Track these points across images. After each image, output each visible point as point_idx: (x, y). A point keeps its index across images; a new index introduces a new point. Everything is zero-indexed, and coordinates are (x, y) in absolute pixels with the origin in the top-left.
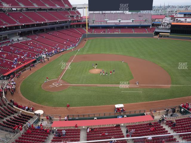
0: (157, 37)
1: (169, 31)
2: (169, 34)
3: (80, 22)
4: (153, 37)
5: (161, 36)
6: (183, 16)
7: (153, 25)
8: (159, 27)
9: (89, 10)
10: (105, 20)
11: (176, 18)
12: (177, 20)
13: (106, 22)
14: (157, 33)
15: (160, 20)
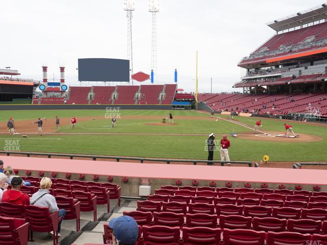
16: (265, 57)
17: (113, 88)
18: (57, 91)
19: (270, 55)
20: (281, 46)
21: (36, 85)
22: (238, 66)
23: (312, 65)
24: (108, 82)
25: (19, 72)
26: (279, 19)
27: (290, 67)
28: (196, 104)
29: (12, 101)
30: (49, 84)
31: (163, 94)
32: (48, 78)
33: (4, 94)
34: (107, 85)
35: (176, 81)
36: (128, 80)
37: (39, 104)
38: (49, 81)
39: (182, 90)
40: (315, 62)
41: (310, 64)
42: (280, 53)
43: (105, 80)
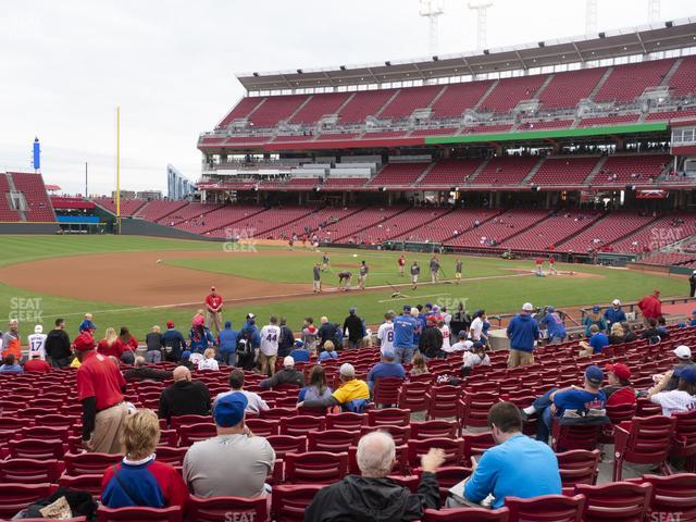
16: (251, 139)
19: (264, 135)
20: (281, 122)
22: (199, 148)
23: (338, 161)
26: (263, 72)
27: (301, 160)
28: (118, 221)
31: (14, 196)
35: (37, 165)
39: (56, 188)
40: (342, 158)
41: (334, 159)
42: (283, 134)
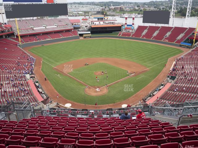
0: (81, 38)
1: (89, 32)
2: (91, 35)
3: (4, 32)
4: (79, 39)
5: (85, 37)
6: (97, 20)
7: (75, 28)
8: (79, 29)
9: (7, 18)
10: (30, 27)
11: (93, 22)
12: (93, 23)
13: (33, 29)
14: (81, 35)
15: (76, 23)
17: (159, 27)
18: (130, 29)
21: (122, 26)
24: (158, 24)
25: (116, 20)
28: (193, 46)
29: (112, 33)
30: (128, 25)
31: (182, 35)
32: (127, 23)
33: (109, 30)
34: (157, 26)
36: (168, 23)
37: (121, 36)
38: (127, 24)
43: (156, 23)
